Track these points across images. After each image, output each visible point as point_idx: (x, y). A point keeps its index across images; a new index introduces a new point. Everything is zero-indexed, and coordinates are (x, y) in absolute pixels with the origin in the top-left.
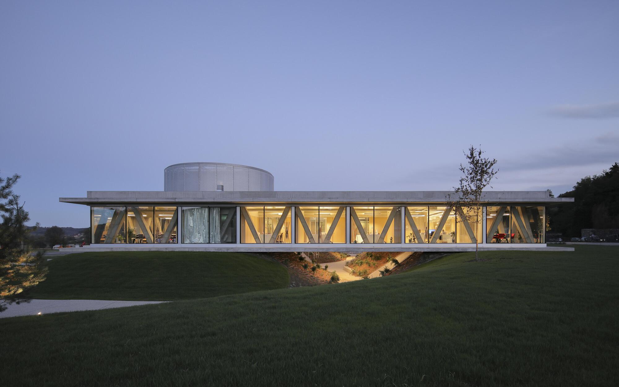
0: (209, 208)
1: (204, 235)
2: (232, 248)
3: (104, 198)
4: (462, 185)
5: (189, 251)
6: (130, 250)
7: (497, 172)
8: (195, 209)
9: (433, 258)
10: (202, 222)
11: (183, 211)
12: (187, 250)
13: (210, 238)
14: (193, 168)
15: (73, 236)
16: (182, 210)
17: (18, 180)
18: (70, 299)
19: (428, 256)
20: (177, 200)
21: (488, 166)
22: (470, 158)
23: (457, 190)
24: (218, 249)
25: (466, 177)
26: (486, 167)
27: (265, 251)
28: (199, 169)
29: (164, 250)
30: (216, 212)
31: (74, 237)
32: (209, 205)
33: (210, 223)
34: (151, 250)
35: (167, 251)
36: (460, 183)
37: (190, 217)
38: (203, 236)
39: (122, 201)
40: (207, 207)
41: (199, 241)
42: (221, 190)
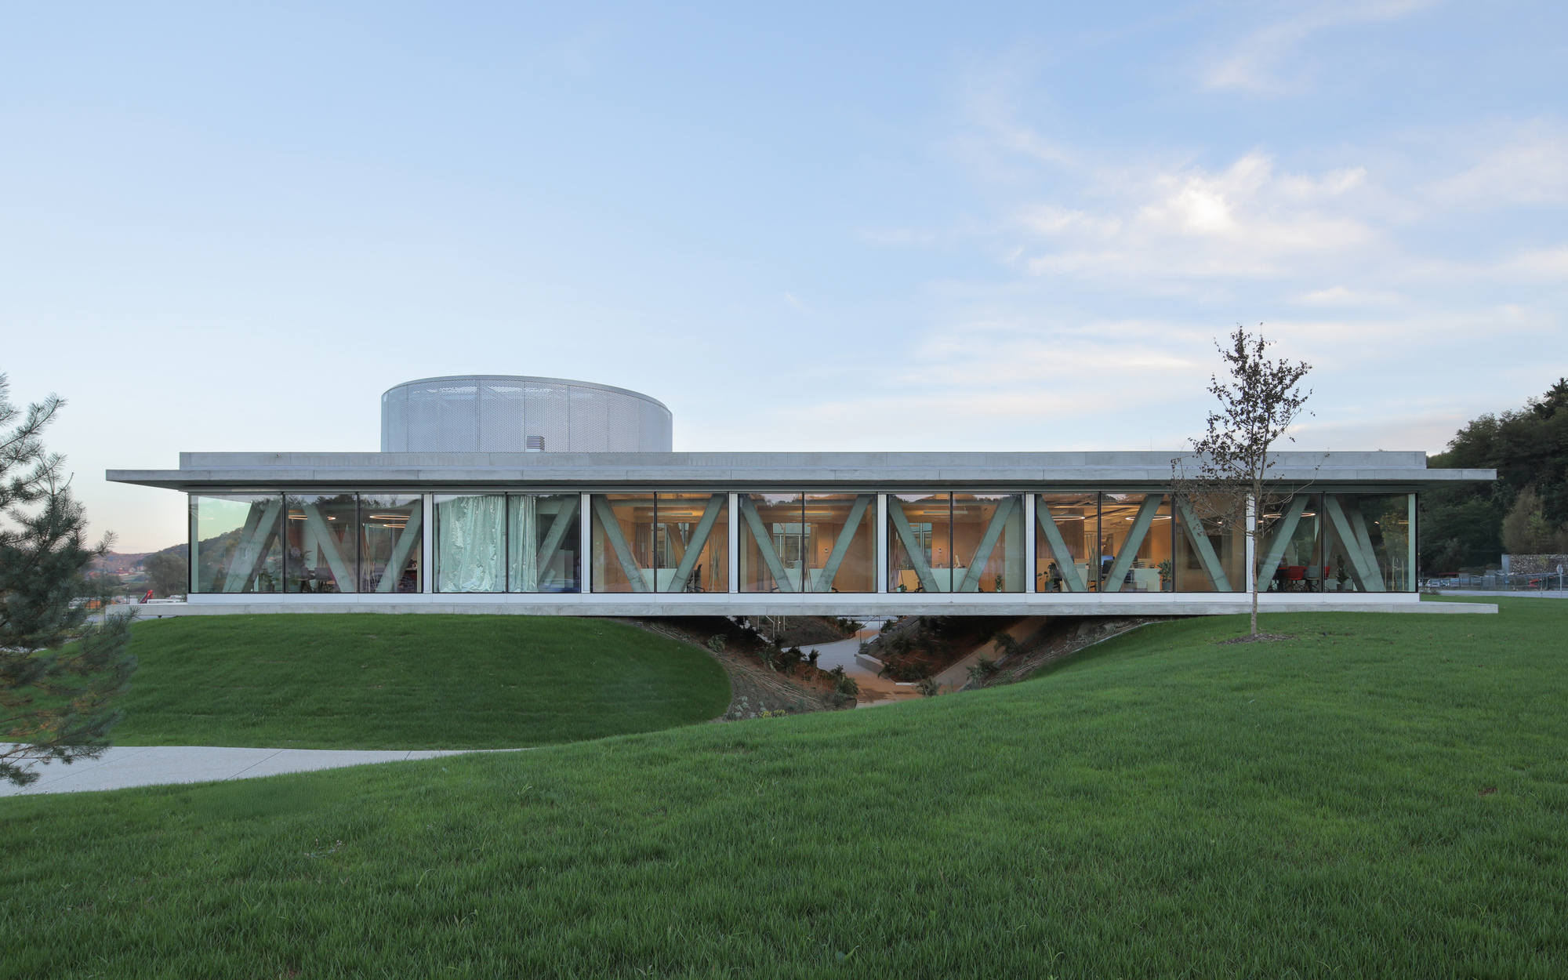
0: (508, 497)
1: (494, 571)
2: (571, 606)
3: (228, 471)
4: (1214, 434)
5: (455, 613)
6: (297, 612)
7: (1306, 398)
8: (468, 498)
9: (1114, 633)
10: (488, 536)
11: (436, 507)
12: (449, 611)
13: (510, 579)
14: (459, 390)
15: (115, 575)
16: (435, 502)
17: (58, 410)
18: (155, 744)
19: (1101, 627)
20: (423, 477)
21: (1287, 381)
22: (1235, 360)
23: (1199, 446)
24: (534, 607)
25: (1227, 411)
26: (1280, 383)
27: (659, 613)
28: (478, 394)
29: (388, 611)
30: (525, 508)
31: (117, 577)
32: (506, 490)
33: (511, 537)
34: (352, 612)
35: (396, 613)
36: (1209, 428)
37: (455, 524)
38: (490, 574)
39: (273, 478)
40: (502, 496)
41: (480, 586)
42: (538, 450)
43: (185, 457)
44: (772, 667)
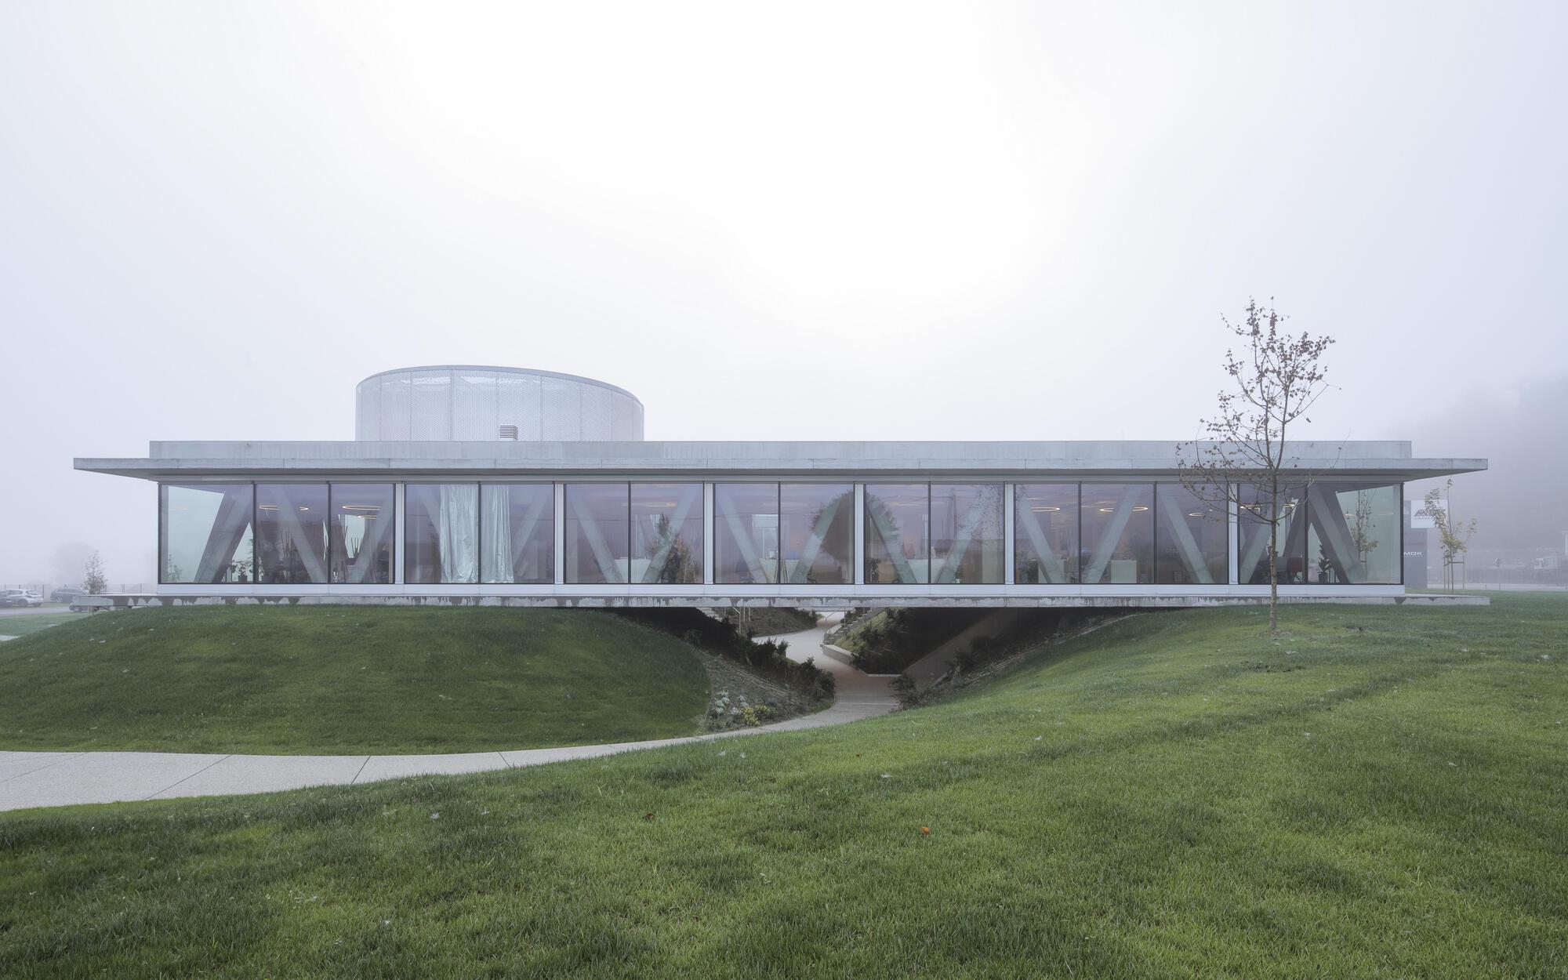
0: (480, 485)
2: (542, 597)
3: (197, 460)
5: (427, 604)
9: (1098, 625)
11: (408, 497)
13: (483, 570)
14: (433, 381)
16: (407, 492)
19: (1082, 619)
20: (394, 466)
24: (505, 598)
27: (633, 604)
28: (451, 384)
29: (358, 602)
30: (498, 496)
32: (479, 478)
33: (484, 527)
34: (321, 603)
35: (366, 604)
39: (243, 467)
40: (475, 484)
42: (512, 439)
43: (155, 446)
44: (748, 660)
